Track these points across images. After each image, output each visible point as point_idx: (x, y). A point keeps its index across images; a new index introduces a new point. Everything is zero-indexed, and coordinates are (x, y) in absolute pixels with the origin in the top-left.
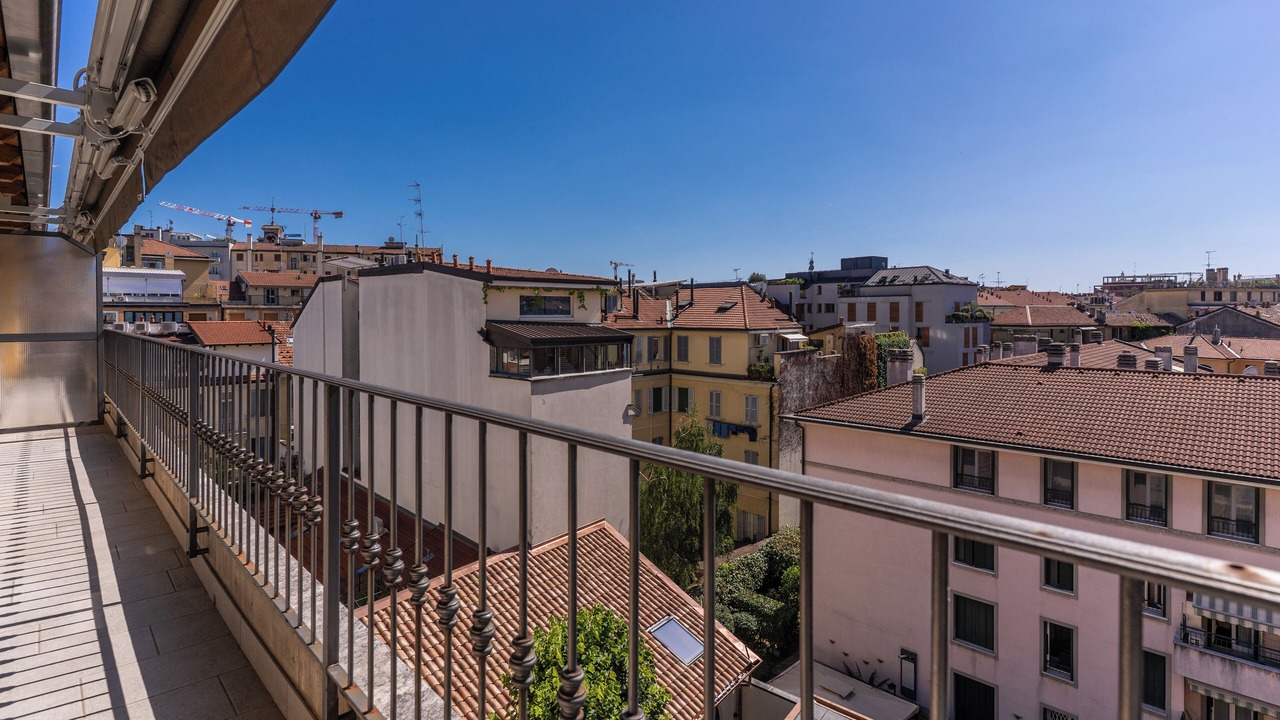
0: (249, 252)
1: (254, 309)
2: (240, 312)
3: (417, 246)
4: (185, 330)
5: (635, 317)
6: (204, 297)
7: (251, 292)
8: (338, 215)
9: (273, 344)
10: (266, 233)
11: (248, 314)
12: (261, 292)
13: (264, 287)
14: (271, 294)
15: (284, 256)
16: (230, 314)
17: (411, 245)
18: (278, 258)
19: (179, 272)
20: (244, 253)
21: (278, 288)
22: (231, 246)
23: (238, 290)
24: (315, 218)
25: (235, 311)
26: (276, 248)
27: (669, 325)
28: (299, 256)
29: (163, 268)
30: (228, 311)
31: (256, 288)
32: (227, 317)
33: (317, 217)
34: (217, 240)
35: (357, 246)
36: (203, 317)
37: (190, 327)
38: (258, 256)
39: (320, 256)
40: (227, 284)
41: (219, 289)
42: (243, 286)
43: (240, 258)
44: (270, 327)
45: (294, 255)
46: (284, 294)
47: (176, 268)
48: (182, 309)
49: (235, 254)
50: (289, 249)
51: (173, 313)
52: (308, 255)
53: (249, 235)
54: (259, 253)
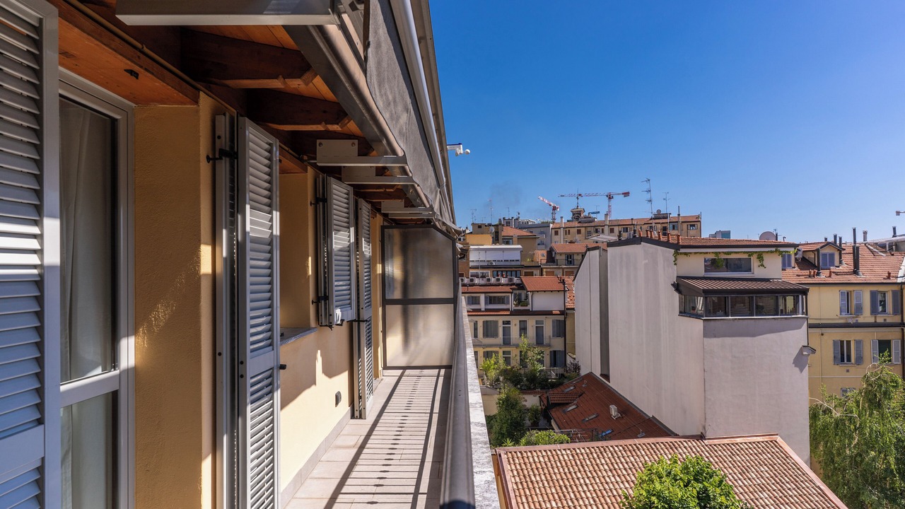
0: (562, 229)
1: (559, 268)
2: (551, 270)
3: (679, 215)
4: (519, 282)
5: (855, 272)
6: (533, 261)
7: (558, 257)
8: (626, 194)
9: (565, 291)
10: (574, 214)
11: (556, 271)
12: (564, 257)
13: (565, 254)
14: (569, 258)
15: (583, 230)
16: (546, 272)
17: (674, 215)
18: (579, 232)
19: (520, 246)
20: (559, 230)
21: (573, 254)
22: (551, 225)
23: (551, 258)
24: (610, 198)
25: (549, 270)
26: (579, 225)
27: (899, 280)
28: (592, 230)
29: (513, 244)
30: (544, 270)
31: (561, 254)
32: (544, 273)
33: (610, 197)
34: (543, 223)
35: (632, 219)
36: (531, 274)
37: (522, 280)
38: (567, 232)
39: (606, 229)
40: (545, 252)
41: (540, 256)
42: (553, 253)
43: (556, 233)
44: (564, 280)
45: (589, 229)
46: (578, 258)
47: (518, 244)
48: (520, 269)
49: (553, 231)
50: (586, 225)
51: (516, 271)
52: (598, 229)
53: (562, 217)
54: (567, 229)
